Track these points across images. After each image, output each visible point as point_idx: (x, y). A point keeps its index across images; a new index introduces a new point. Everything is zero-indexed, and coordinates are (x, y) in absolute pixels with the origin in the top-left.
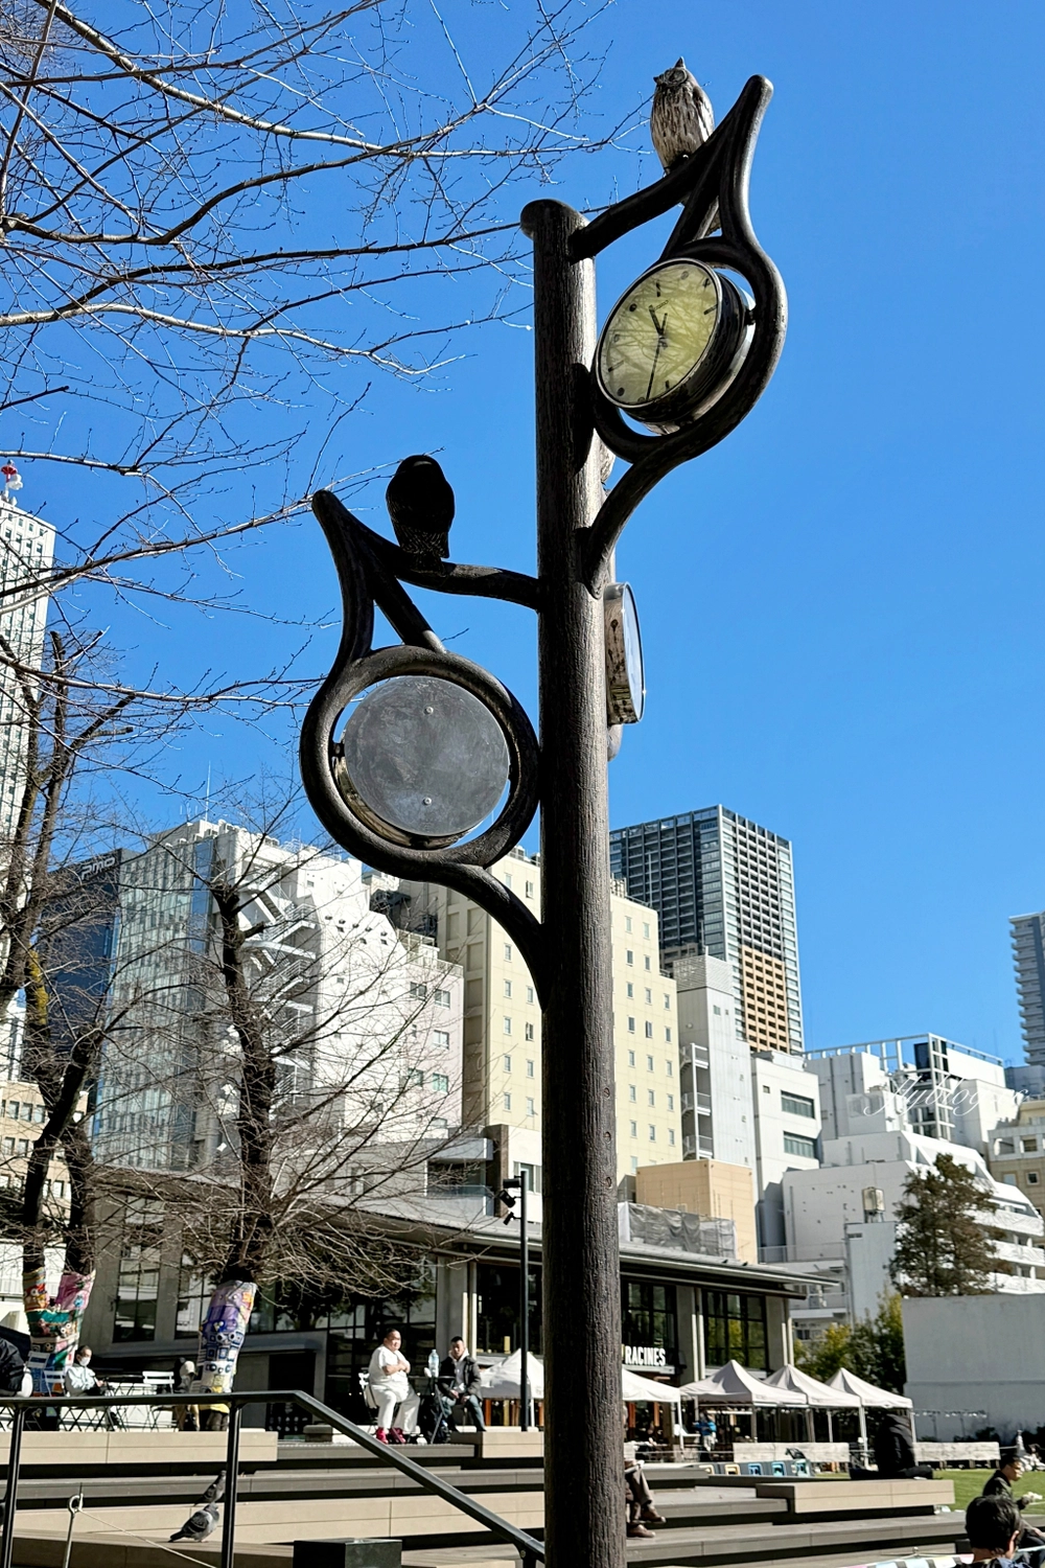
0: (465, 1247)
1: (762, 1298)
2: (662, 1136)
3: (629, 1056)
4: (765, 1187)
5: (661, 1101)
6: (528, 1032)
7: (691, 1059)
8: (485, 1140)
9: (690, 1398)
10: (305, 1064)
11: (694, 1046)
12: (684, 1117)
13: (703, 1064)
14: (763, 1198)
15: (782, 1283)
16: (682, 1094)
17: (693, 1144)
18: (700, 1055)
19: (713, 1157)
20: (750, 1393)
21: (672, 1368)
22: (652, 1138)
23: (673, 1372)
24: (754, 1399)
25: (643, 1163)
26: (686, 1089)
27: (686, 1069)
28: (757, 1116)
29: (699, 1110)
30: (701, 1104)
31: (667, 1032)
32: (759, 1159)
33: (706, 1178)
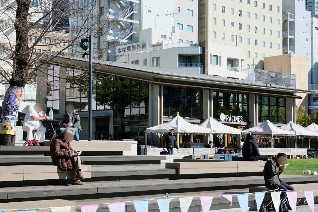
0: (159, 80)
1: (285, 98)
2: (275, 46)
3: (263, 17)
4: (314, 63)
5: (275, 33)
6: (223, 9)
7: (287, 18)
8: (199, 47)
9: (248, 133)
10: (138, 22)
11: (288, 13)
12: (283, 40)
13: (292, 20)
14: (313, 67)
15: (293, 93)
16: (283, 31)
17: (287, 49)
18: (290, 17)
19: (294, 53)
20: (271, 131)
21: (246, 123)
22: (271, 47)
23: (246, 124)
24: (273, 133)
25: (267, 56)
26: (284, 29)
27: (285, 22)
28: (312, 39)
29: (289, 37)
30: (290, 35)
31: (278, 8)
32: (312, 54)
33: (290, 60)
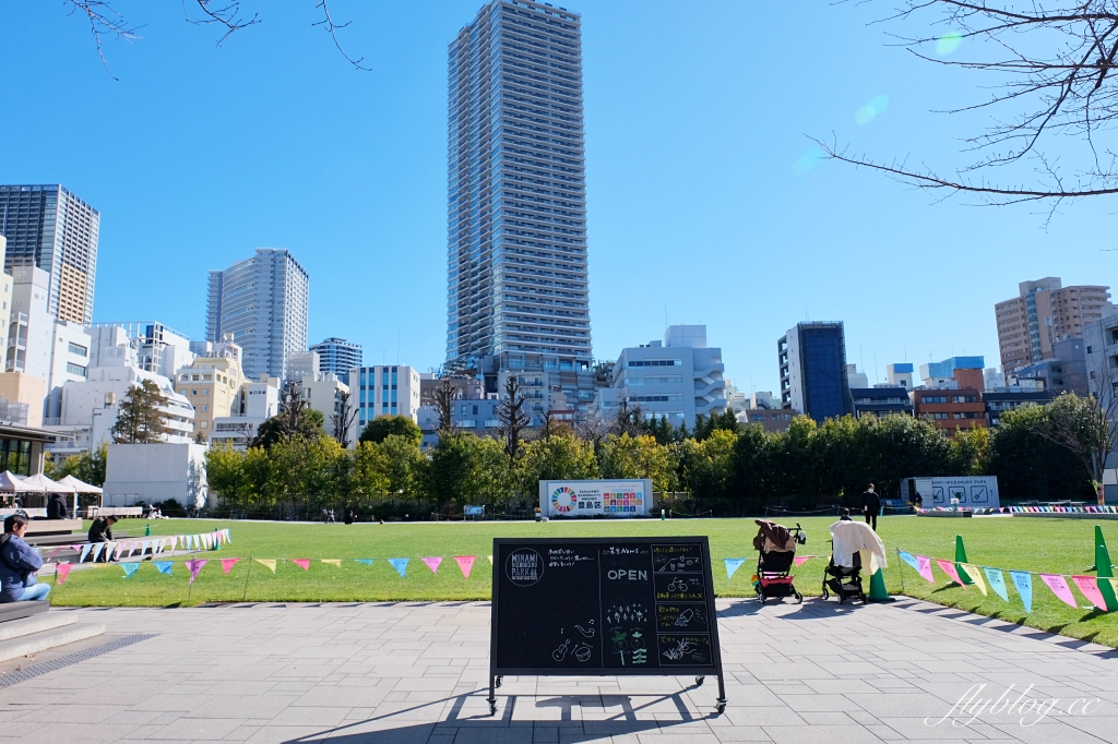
1: (31, 442)
4: (52, 389)
7: (18, 320)
11: (20, 313)
12: (9, 350)
13: (24, 324)
14: (50, 394)
16: (10, 337)
17: (12, 364)
18: (23, 319)
19: (23, 372)
20: (13, 486)
26: (12, 335)
27: (13, 325)
28: (53, 353)
29: (18, 347)
30: (20, 343)
31: (5, 304)
32: (51, 374)
33: (17, 381)
